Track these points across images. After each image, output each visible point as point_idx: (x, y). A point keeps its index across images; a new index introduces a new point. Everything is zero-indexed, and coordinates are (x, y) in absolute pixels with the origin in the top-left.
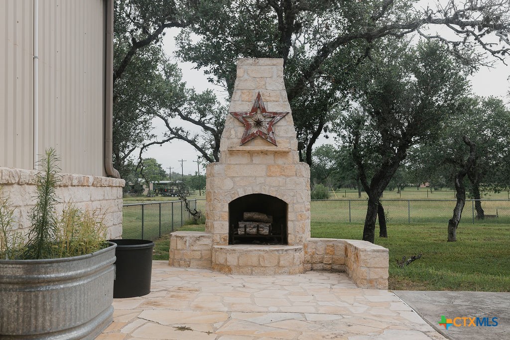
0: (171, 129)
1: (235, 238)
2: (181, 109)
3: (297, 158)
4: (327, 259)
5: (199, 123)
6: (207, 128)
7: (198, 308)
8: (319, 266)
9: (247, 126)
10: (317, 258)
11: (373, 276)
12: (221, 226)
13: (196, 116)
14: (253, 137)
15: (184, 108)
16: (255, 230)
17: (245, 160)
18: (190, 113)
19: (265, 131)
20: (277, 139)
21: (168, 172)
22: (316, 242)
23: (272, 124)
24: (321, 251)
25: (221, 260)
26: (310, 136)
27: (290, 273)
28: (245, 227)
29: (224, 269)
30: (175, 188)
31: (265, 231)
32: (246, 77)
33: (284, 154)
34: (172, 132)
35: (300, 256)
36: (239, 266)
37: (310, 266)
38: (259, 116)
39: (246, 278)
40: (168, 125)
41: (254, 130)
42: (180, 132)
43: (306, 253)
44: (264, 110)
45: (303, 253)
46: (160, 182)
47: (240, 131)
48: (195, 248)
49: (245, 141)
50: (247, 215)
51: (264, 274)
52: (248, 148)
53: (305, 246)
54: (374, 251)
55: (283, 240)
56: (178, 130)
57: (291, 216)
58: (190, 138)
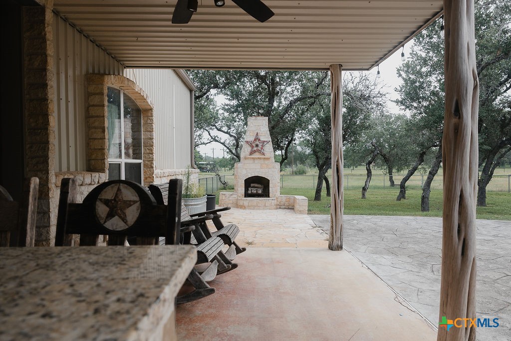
0: (211, 137)
1: (247, 195)
2: (216, 125)
3: (274, 160)
4: (287, 204)
5: (227, 133)
6: (231, 136)
7: (233, 218)
8: (283, 207)
9: (252, 147)
10: (282, 203)
11: (301, 209)
12: (241, 190)
13: (225, 129)
14: (255, 152)
15: (219, 124)
16: (256, 191)
17: (251, 161)
18: (222, 127)
19: (260, 149)
20: (265, 152)
21: (204, 156)
22: (282, 197)
23: (263, 146)
24: (284, 200)
25: (241, 204)
26: (287, 143)
27: (270, 209)
28: (251, 190)
29: (242, 207)
30: (209, 166)
31: (260, 192)
32: (252, 125)
33: (268, 159)
34: (212, 138)
35: (275, 202)
36: (248, 206)
37: (279, 206)
38: (257, 142)
39: (252, 211)
40: (210, 134)
41: (255, 149)
42: (216, 138)
43: (277, 201)
44: (259, 140)
45: (276, 201)
46: (200, 163)
47: (249, 149)
48: (230, 199)
49: (251, 153)
50: (252, 185)
51: (259, 209)
52: (252, 156)
53: (277, 198)
54: (302, 199)
55: (268, 196)
56: (215, 137)
57: (271, 185)
58: (222, 141)
